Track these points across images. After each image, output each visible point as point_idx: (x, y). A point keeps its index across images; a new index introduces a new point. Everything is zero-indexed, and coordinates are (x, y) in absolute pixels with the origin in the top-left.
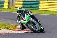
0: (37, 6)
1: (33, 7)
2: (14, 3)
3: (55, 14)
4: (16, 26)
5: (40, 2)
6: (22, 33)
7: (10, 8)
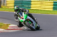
0: (29, 6)
1: (24, 6)
2: (6, 2)
3: (46, 13)
4: (7, 25)
5: (31, 2)
6: (13, 32)
7: (2, 8)
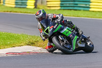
0: (86, 5)
1: (79, 5)
